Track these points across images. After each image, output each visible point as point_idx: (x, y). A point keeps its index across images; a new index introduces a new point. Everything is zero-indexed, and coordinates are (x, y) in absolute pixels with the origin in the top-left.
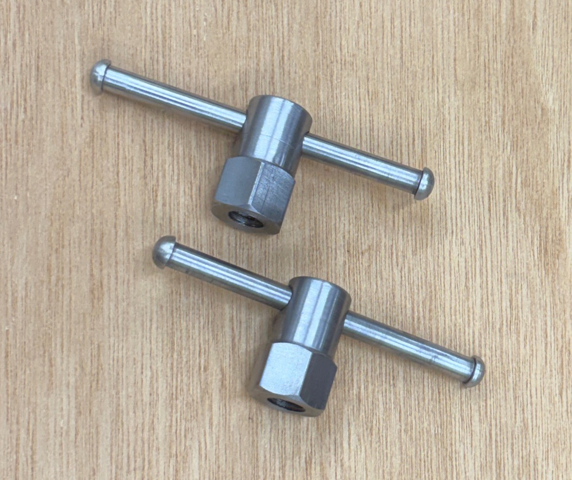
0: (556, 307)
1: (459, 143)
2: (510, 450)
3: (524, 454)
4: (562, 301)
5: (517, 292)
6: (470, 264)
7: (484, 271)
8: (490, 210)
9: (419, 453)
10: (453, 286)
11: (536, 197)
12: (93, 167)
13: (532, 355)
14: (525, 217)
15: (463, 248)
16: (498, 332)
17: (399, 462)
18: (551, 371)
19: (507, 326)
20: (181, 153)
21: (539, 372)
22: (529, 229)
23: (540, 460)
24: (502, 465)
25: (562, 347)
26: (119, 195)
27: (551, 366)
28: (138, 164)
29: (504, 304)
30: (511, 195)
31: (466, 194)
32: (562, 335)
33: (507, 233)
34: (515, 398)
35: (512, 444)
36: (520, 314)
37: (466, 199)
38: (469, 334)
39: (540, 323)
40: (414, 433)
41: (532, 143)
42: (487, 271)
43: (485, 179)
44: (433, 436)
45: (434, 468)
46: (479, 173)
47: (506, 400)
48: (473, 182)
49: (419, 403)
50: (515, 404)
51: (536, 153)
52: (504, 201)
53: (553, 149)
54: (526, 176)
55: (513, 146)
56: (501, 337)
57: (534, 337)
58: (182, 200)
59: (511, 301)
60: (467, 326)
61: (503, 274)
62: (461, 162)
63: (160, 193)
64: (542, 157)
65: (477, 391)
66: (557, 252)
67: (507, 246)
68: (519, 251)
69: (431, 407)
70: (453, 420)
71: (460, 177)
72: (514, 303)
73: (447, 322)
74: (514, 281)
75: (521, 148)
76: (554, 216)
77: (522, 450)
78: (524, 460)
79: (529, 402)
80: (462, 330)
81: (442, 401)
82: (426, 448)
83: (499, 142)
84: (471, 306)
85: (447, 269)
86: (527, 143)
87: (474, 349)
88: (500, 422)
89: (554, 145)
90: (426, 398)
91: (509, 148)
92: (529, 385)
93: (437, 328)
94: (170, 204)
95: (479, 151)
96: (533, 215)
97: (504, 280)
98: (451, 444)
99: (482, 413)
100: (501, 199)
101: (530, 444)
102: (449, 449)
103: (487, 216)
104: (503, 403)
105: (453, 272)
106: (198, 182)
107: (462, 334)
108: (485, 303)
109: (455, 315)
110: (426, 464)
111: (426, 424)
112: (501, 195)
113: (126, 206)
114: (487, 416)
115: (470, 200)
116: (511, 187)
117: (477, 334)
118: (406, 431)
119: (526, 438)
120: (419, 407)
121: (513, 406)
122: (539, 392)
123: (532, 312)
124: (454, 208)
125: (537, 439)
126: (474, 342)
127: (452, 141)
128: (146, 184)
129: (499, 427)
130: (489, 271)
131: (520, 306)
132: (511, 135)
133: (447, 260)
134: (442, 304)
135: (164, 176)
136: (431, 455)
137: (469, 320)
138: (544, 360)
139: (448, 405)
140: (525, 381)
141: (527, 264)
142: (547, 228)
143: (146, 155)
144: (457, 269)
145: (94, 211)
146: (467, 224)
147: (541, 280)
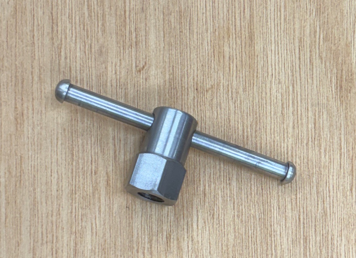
0: (349, 128)
1: (277, 10)
2: (313, 230)
3: (324, 232)
4: (353, 123)
5: (319, 117)
6: (285, 97)
7: (295, 102)
8: (300, 59)
9: (247, 232)
10: (272, 113)
11: (334, 48)
12: (16, 32)
13: (330, 162)
14: (325, 62)
15: (280, 86)
16: (305, 146)
17: (233, 237)
18: (344, 173)
19: (312, 141)
20: (77, 21)
21: (335, 174)
22: (329, 72)
23: (335, 237)
24: (308, 241)
25: (353, 156)
26: (34, 52)
27: (344, 169)
28: (47, 29)
29: (310, 126)
30: (315, 47)
31: (283, 47)
32: (352, 148)
33: (312, 75)
34: (318, 193)
35: (315, 226)
36: (322, 133)
37: (283, 50)
38: (284, 147)
39: (336, 139)
40: (244, 218)
41: (331, 10)
42: (297, 102)
43: (296, 36)
44: (258, 219)
45: (258, 242)
46: (292, 32)
47: (311, 194)
48: (288, 38)
49: (247, 197)
50: (318, 197)
51: (334, 16)
52: (310, 51)
53: (347, 13)
54: (327, 34)
55: (317, 11)
56: (308, 149)
57: (332, 149)
58: (78, 54)
59: (315, 124)
60: (282, 142)
61: (309, 105)
62: (279, 24)
63: (63, 50)
64: (339, 19)
65: (290, 188)
66: (349, 88)
67: (312, 84)
68: (321, 87)
69: (256, 199)
70: (272, 208)
71: (278, 35)
72: (317, 125)
73: (268, 139)
74: (317, 109)
75: (323, 13)
76: (347, 62)
77: (322, 230)
78: (324, 238)
79: (328, 196)
80: (279, 145)
81: (264, 195)
82: (252, 228)
83: (307, 9)
84: (285, 127)
85: (268, 101)
86: (328, 9)
87: (287, 158)
88: (306, 210)
89: (347, 11)
90: (253, 193)
91: (314, 13)
92: (328, 184)
93: (261, 144)
94: (70, 56)
95: (292, 16)
96: (332, 62)
97: (310, 109)
98: (271, 226)
99: (294, 203)
100: (308, 50)
101: (328, 225)
102: (269, 229)
103: (298, 62)
104: (308, 196)
105: (272, 104)
106: (90, 42)
107: (279, 148)
108: (296, 125)
109: (274, 134)
110: (253, 239)
111: (252, 212)
112: (308, 47)
113: (39, 59)
114: (297, 206)
115: (285, 51)
116: (315, 42)
117: (290, 148)
118: (238, 216)
119: (325, 221)
120: (247, 200)
121: (316, 198)
122: (335, 189)
123: (330, 132)
124: (273, 58)
125: (334, 222)
126: (287, 154)
127: (273, 9)
128: (53, 43)
129: (305, 213)
130: (299, 102)
131: (321, 127)
132: (316, 4)
133: (268, 95)
134: (265, 126)
135: (66, 38)
136: (256, 233)
137: (284, 137)
138: (339, 166)
139: (269, 197)
140: (325, 181)
141: (327, 97)
142: (342, 71)
143: (53, 23)
144: (275, 101)
145: (17, 63)
146: (283, 68)
147: (338, 108)
